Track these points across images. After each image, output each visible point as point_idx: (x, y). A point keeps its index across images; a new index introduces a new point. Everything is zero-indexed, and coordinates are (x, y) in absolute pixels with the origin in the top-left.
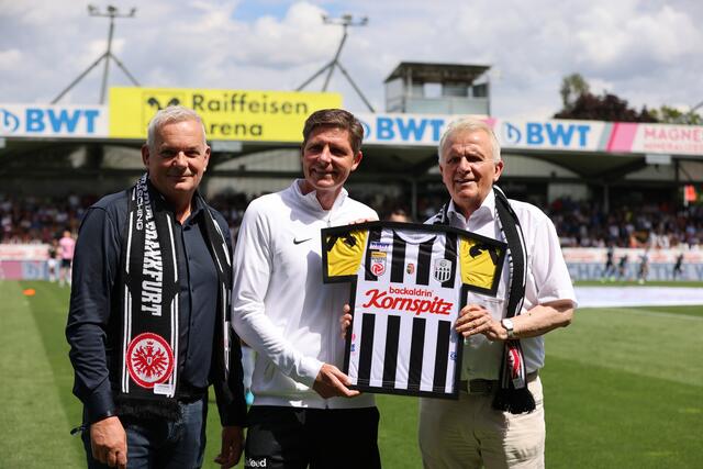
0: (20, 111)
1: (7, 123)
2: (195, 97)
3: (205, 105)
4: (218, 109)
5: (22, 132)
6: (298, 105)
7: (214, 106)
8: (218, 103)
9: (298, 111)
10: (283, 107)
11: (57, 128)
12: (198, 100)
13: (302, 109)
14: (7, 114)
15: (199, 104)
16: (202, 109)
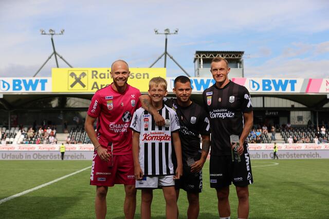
0: (10, 80)
1: (4, 87)
2: (93, 72)
3: (98, 76)
4: (104, 77)
5: (11, 91)
6: (144, 74)
7: (102, 76)
8: (104, 74)
9: (144, 78)
10: (137, 75)
11: (27, 88)
12: (95, 73)
13: (146, 76)
14: (4, 82)
15: (95, 75)
16: (97, 78)
